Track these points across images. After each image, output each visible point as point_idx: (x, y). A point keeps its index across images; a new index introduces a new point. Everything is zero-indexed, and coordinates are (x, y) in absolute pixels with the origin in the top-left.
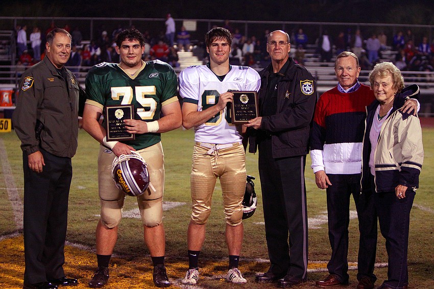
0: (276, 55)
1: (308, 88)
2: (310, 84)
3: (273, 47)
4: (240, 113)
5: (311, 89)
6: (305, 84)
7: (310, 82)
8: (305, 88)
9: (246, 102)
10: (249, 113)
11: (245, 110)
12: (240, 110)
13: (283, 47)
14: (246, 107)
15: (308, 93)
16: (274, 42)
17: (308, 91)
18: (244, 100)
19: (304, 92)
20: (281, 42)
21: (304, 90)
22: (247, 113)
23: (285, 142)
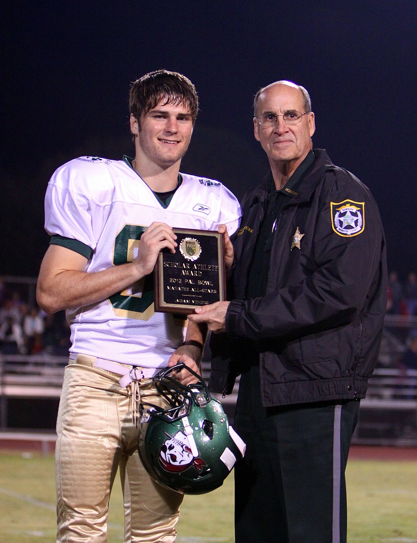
0: (278, 148)
1: (349, 220)
2: (354, 209)
3: (269, 128)
4: (176, 285)
5: (356, 222)
6: (342, 210)
7: (357, 206)
8: (342, 219)
9: (195, 257)
10: (201, 287)
11: (190, 277)
12: (178, 275)
13: (297, 125)
14: (194, 270)
15: (349, 232)
16: (272, 116)
17: (349, 227)
18: (191, 251)
19: (339, 231)
20: (290, 114)
21: (337, 224)
22: (196, 286)
23: (294, 365)
